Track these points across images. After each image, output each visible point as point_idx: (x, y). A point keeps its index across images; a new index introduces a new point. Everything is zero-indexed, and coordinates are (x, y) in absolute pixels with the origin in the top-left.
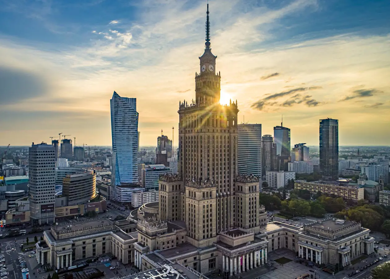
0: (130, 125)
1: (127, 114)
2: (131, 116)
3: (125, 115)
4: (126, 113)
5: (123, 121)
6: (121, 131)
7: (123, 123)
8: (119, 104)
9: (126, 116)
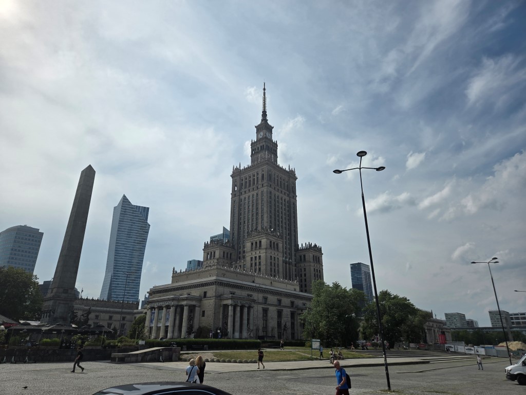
0: (137, 238)
1: (136, 224)
2: (139, 228)
3: (132, 225)
4: (134, 223)
5: (128, 232)
6: (124, 244)
7: (128, 234)
8: (127, 211)
9: (133, 227)
